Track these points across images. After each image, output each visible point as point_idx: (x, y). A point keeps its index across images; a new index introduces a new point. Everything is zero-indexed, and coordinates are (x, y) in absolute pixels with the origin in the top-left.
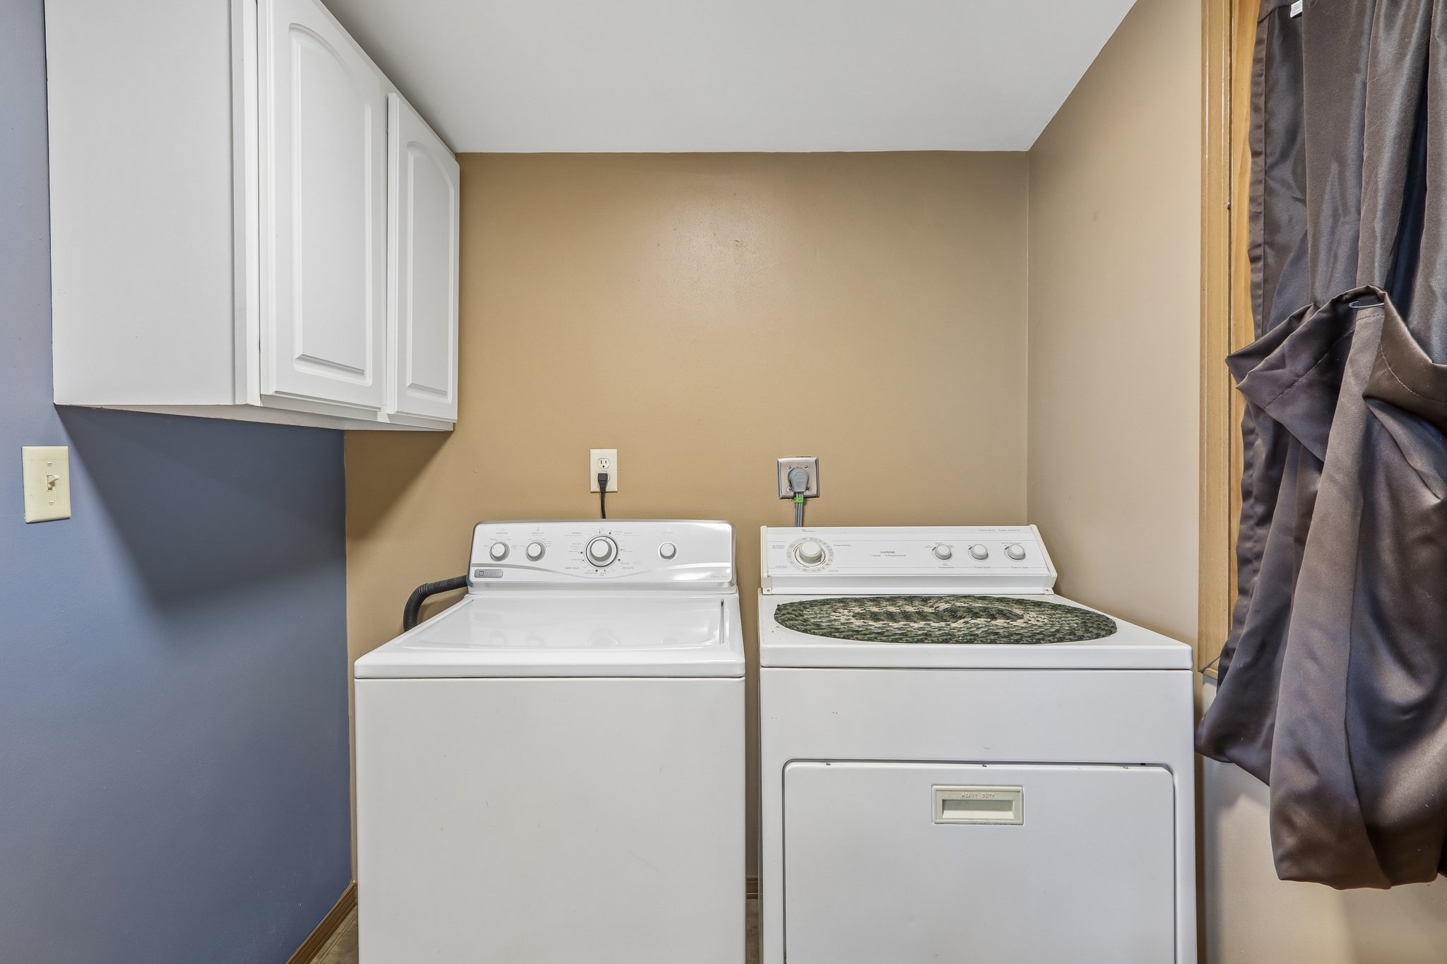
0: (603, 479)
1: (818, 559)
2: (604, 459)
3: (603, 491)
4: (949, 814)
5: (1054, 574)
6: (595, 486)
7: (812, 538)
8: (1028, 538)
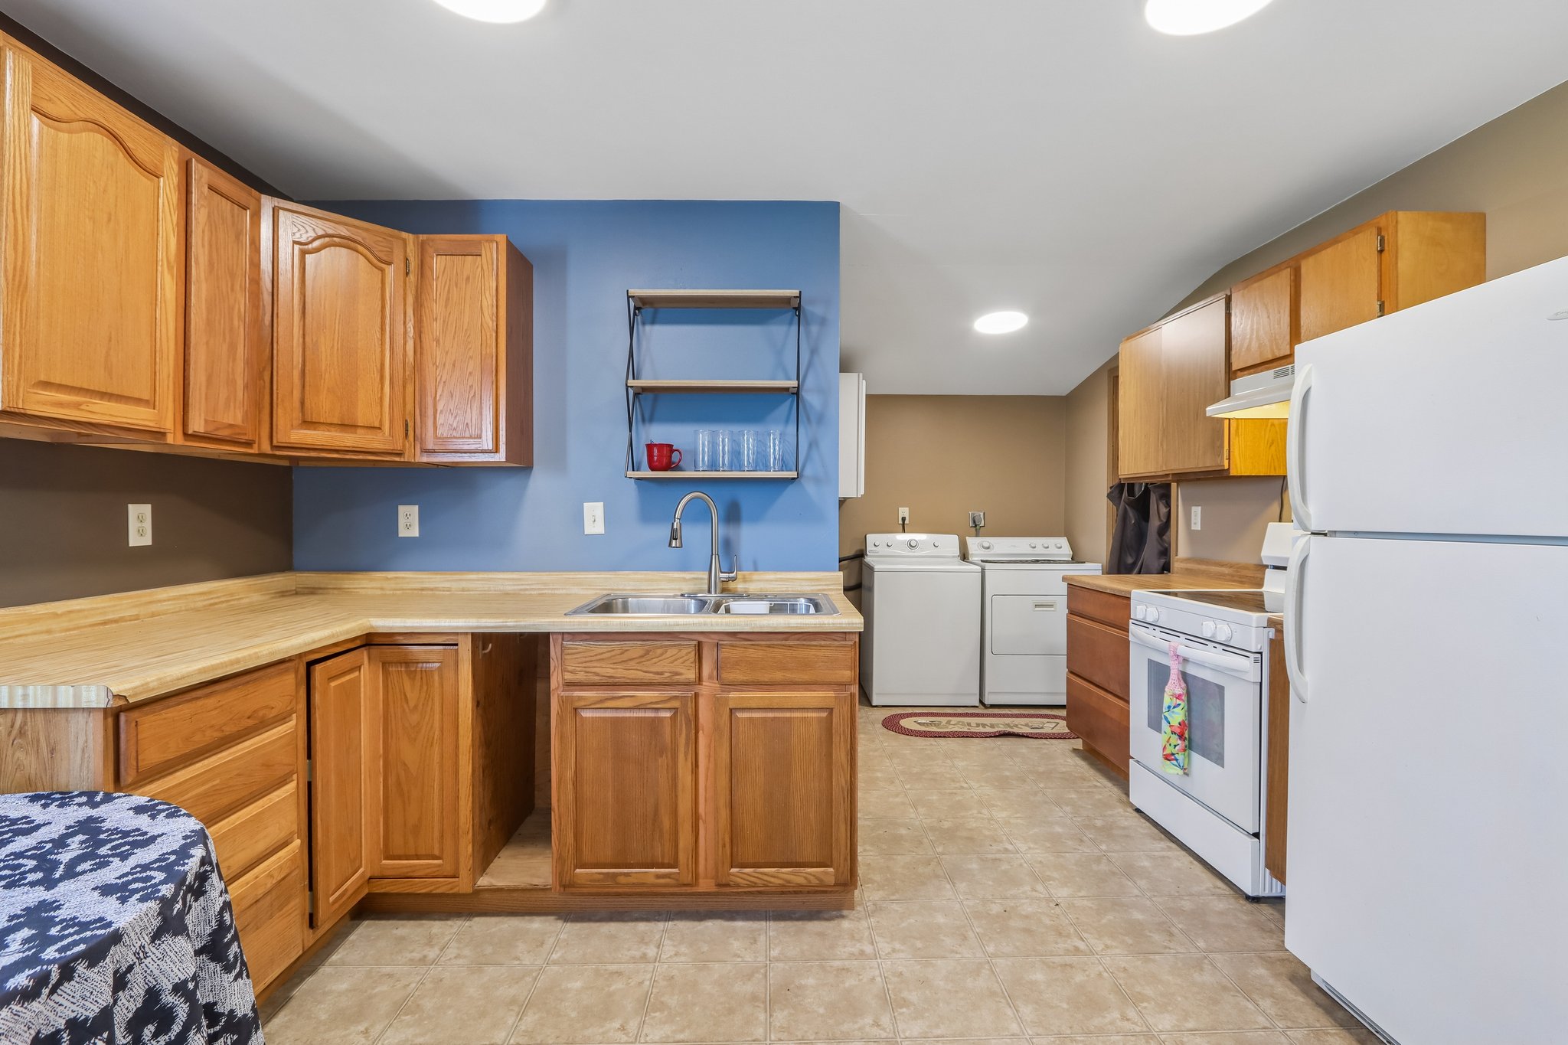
0: (904, 519)
1: (988, 548)
2: (904, 512)
3: (903, 524)
4: (1037, 609)
5: (1071, 553)
6: (900, 522)
7: (987, 541)
8: (1063, 541)
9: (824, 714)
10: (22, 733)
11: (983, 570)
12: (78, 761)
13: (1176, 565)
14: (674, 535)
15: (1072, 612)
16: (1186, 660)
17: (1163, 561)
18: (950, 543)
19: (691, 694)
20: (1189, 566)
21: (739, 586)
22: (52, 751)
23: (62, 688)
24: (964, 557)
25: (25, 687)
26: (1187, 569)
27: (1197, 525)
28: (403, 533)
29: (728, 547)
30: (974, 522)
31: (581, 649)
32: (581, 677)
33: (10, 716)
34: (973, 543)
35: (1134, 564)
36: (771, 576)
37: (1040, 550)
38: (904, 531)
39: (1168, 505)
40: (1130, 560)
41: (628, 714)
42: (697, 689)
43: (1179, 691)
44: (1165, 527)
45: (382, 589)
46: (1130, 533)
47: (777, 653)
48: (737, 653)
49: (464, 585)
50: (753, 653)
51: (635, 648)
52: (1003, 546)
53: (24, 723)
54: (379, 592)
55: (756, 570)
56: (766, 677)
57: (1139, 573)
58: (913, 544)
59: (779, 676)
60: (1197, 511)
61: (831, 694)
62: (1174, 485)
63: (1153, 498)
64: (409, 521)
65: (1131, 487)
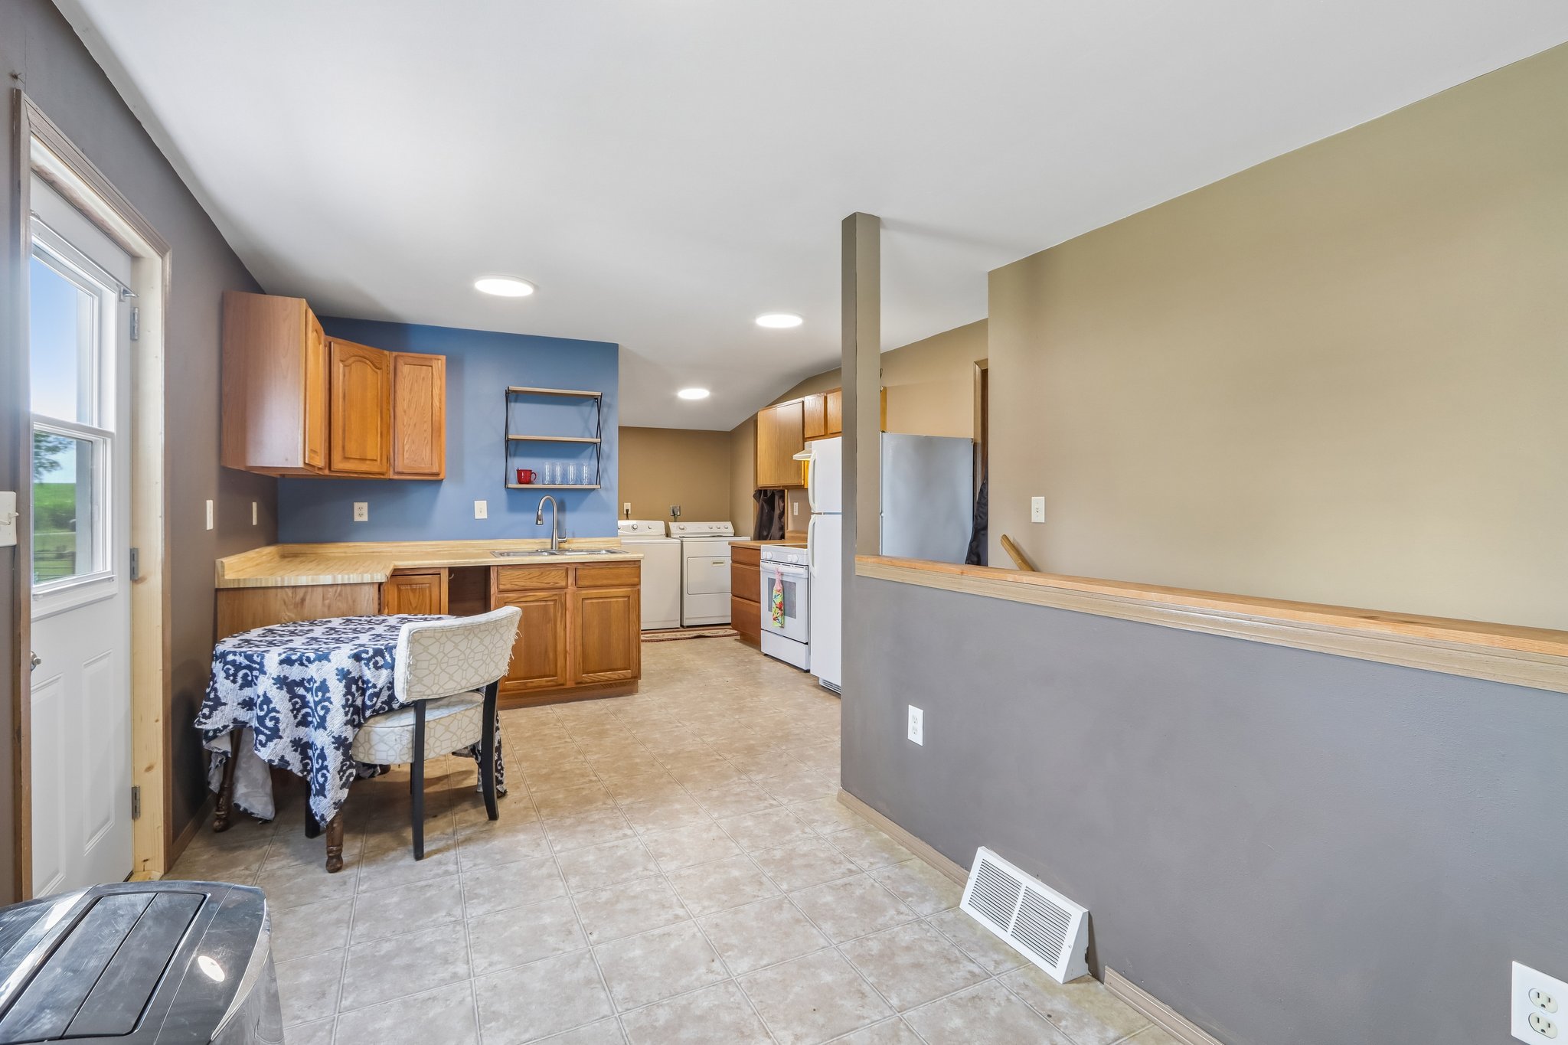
0: (627, 511)
1: (683, 529)
2: (626, 505)
3: (627, 514)
4: (714, 565)
5: (734, 530)
6: (625, 512)
7: (682, 524)
8: (729, 524)
9: (626, 599)
10: (340, 595)
11: (682, 542)
12: (366, 605)
13: (787, 535)
14: (539, 518)
15: (734, 561)
16: (782, 574)
17: (781, 533)
18: (659, 526)
19: (563, 593)
20: (793, 535)
21: (566, 546)
22: (354, 601)
23: (365, 575)
24: (668, 535)
25: (349, 575)
26: (792, 537)
27: (796, 514)
28: (357, 519)
29: (559, 525)
30: (673, 512)
31: (508, 573)
32: (508, 587)
33: (335, 588)
34: (673, 526)
35: (767, 536)
36: (583, 540)
37: (715, 530)
38: (627, 518)
39: (784, 502)
40: (765, 534)
41: (532, 604)
42: (565, 590)
43: (779, 588)
44: (782, 514)
45: (345, 553)
46: (765, 518)
47: (604, 571)
48: (586, 572)
49: (400, 549)
50: (593, 572)
51: (536, 572)
52: (692, 527)
53: (341, 591)
54: (344, 555)
55: (574, 537)
56: (599, 583)
57: (770, 539)
58: (635, 527)
59: (605, 582)
60: (796, 505)
61: (629, 589)
62: (786, 491)
63: (777, 498)
64: (361, 512)
65: (765, 491)
